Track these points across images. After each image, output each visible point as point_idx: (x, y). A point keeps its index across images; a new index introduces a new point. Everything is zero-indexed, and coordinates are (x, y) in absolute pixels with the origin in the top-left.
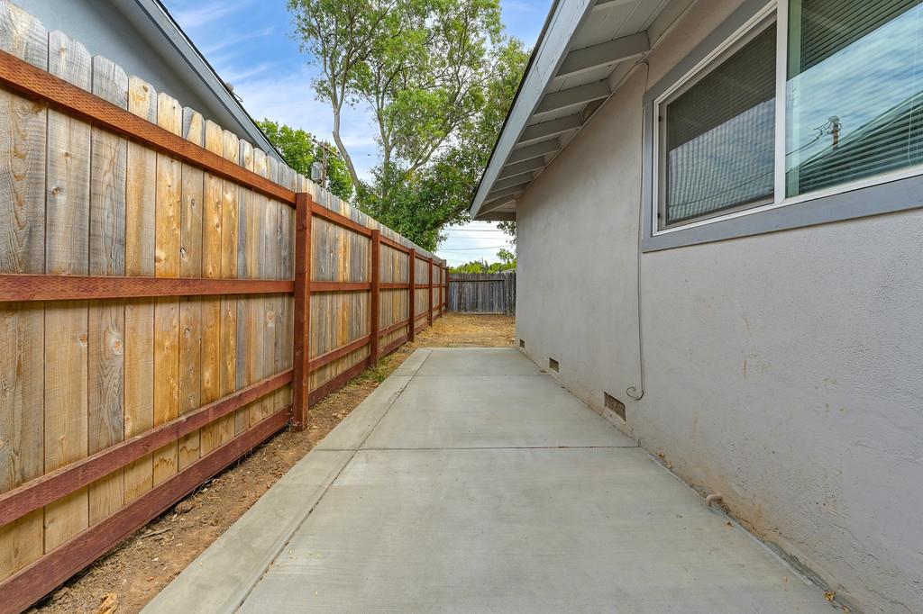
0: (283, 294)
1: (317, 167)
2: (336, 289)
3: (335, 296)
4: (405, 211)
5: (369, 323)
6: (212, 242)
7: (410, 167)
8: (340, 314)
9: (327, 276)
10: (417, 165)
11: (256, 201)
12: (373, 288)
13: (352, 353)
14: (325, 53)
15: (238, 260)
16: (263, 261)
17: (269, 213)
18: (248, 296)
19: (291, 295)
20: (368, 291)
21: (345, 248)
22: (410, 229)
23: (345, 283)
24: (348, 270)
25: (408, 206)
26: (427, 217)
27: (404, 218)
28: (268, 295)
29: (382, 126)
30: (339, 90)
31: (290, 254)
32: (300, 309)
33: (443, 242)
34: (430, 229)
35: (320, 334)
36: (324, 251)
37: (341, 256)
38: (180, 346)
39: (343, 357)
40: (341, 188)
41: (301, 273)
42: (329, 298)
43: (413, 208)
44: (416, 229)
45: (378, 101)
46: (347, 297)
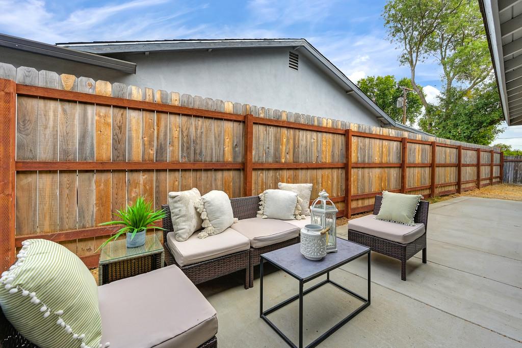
0: (398, 167)
1: (400, 100)
2: (415, 166)
3: (415, 168)
4: (463, 118)
5: (430, 180)
6: (384, 155)
7: (469, 86)
8: (416, 174)
9: (412, 161)
10: (475, 84)
11: (392, 143)
12: (432, 166)
13: (422, 190)
14: (405, 38)
15: (388, 159)
16: (393, 158)
17: (395, 145)
18: (390, 167)
19: (400, 167)
20: (430, 167)
21: (419, 151)
22: (467, 128)
23: (418, 164)
24: (420, 159)
25: (466, 114)
26: (484, 119)
27: (463, 121)
28: (394, 167)
29: (445, 68)
30: (414, 55)
31: (400, 156)
32: (403, 171)
33: (500, 134)
34: (485, 127)
35: (409, 181)
36: (411, 153)
37: (417, 154)
38: (378, 177)
39: (418, 190)
40: (415, 103)
41: (403, 161)
42: (412, 169)
43: (470, 115)
44: (473, 128)
45: (441, 54)
46: (420, 169)
